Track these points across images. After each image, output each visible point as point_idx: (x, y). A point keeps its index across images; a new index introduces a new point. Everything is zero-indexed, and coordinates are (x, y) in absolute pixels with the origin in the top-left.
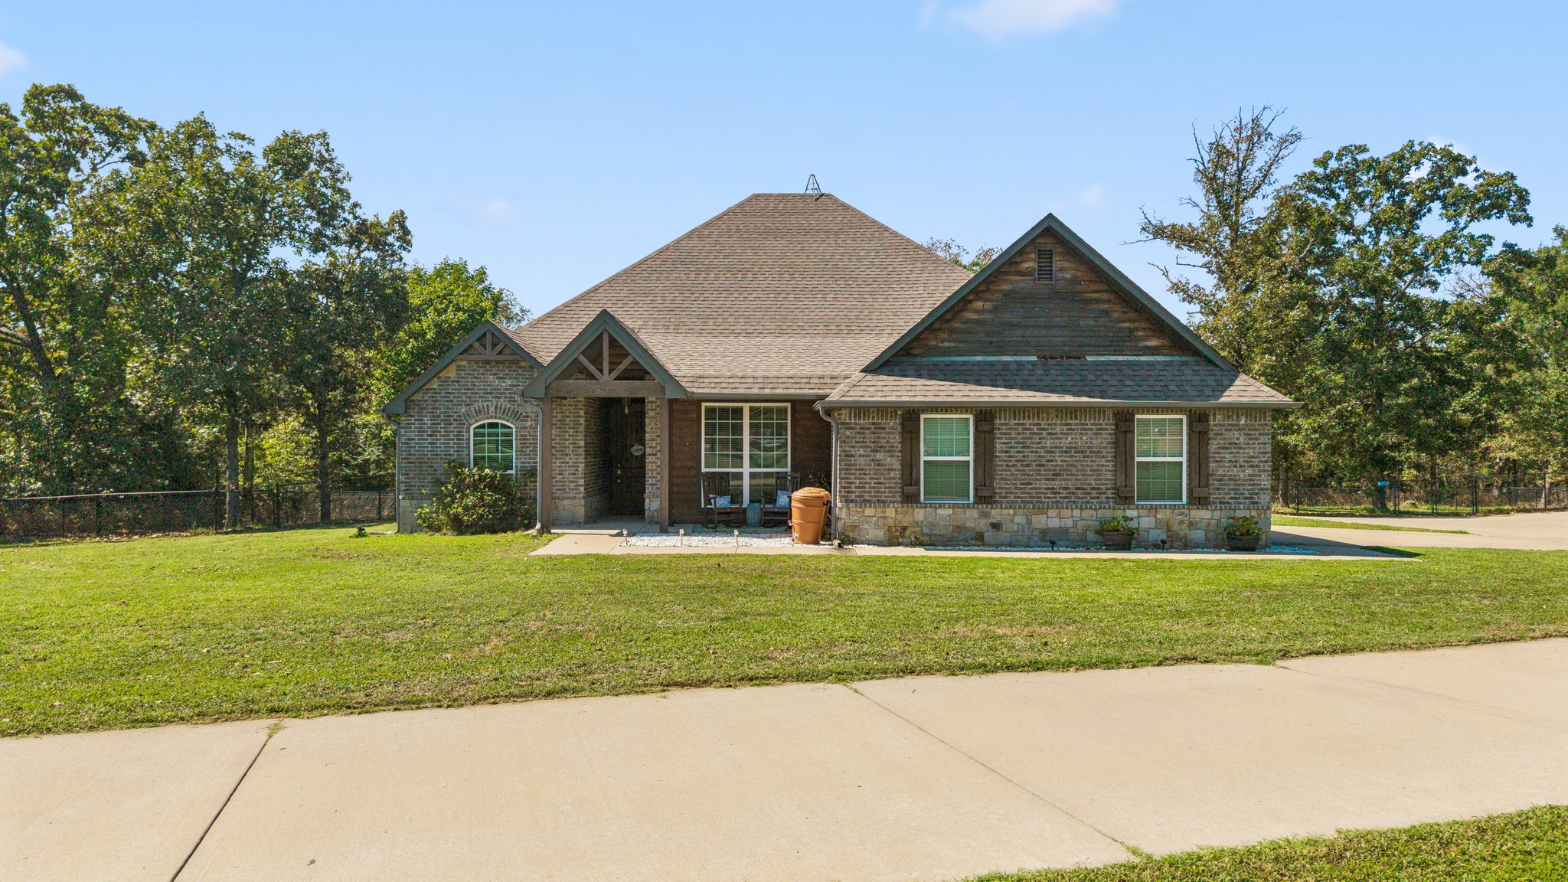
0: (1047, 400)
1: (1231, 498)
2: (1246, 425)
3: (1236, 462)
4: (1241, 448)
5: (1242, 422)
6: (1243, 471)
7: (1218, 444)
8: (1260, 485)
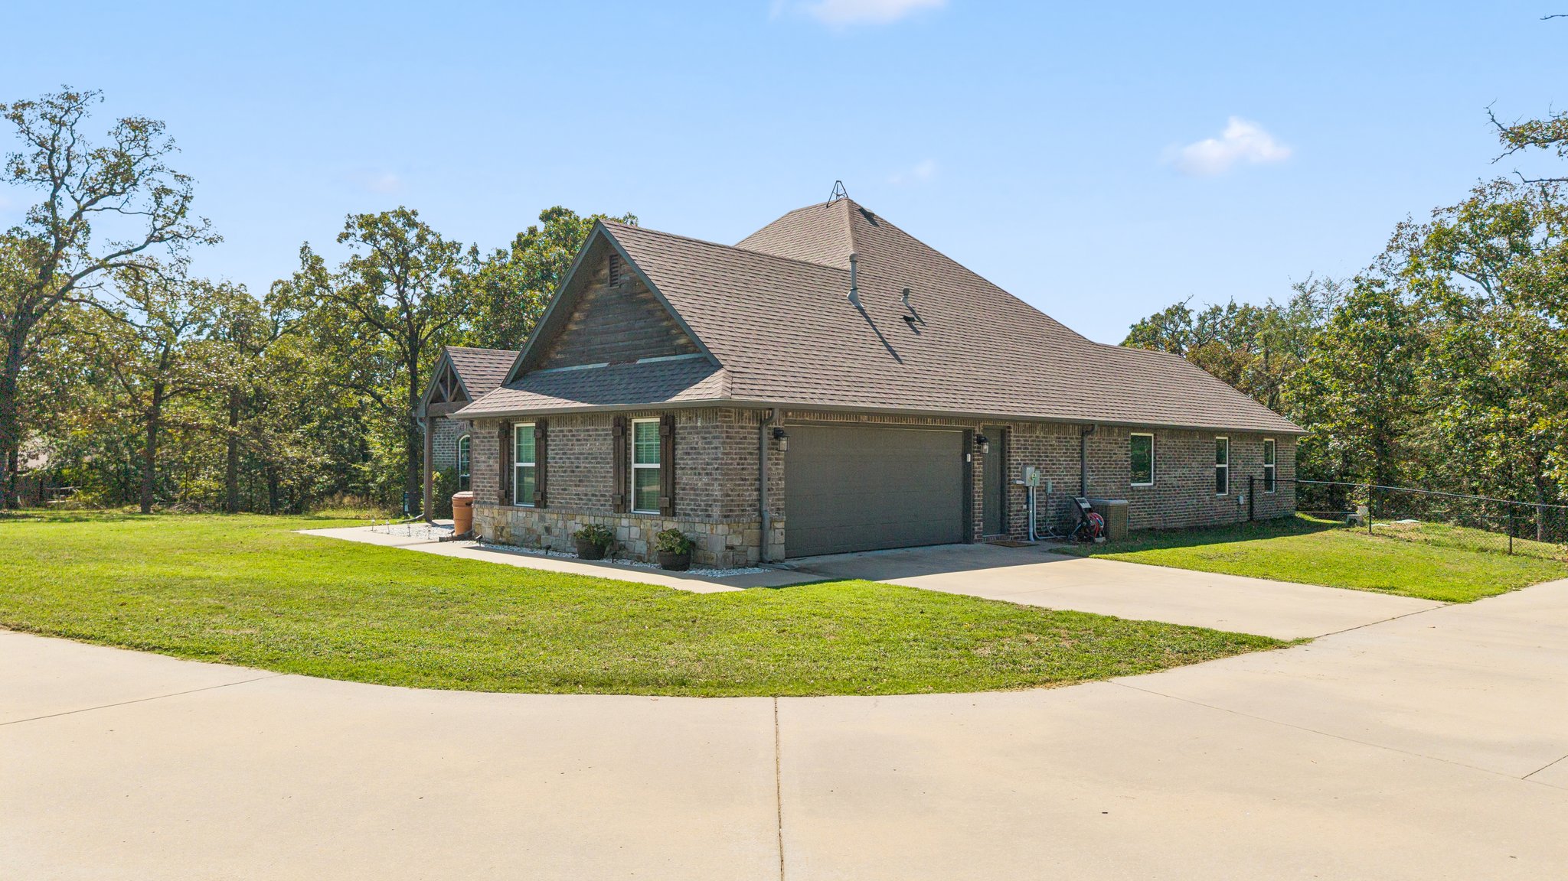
0: (567, 406)
1: (692, 510)
2: (703, 427)
3: (695, 468)
4: (699, 454)
5: (699, 424)
6: (701, 480)
7: (683, 449)
8: (713, 495)
